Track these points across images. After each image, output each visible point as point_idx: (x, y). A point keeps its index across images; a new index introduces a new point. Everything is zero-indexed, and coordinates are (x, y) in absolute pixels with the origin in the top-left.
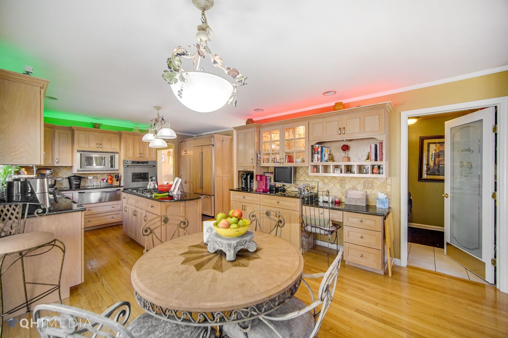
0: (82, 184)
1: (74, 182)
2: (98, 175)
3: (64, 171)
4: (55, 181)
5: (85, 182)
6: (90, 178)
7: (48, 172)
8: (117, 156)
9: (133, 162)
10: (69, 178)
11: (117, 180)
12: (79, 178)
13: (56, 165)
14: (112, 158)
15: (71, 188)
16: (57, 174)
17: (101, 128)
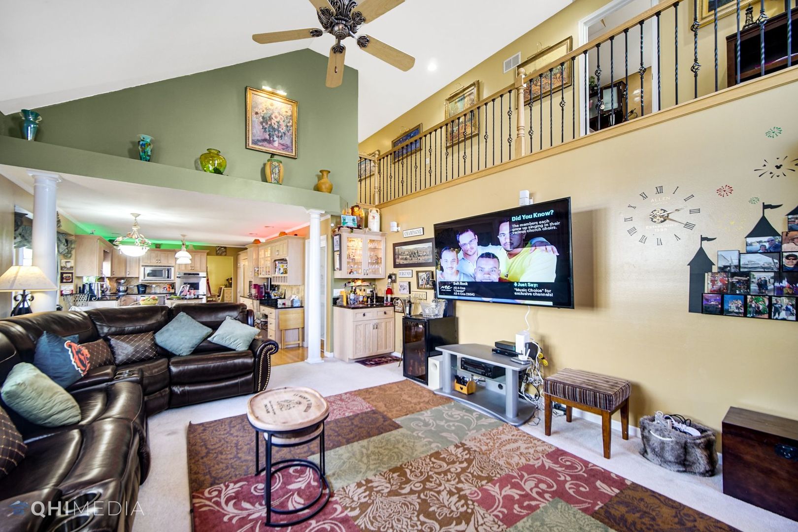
0: (148, 291)
1: (141, 289)
2: (160, 285)
3: (135, 280)
4: (127, 288)
5: (151, 289)
6: (154, 286)
7: (122, 281)
8: (173, 269)
9: (185, 274)
10: (138, 286)
11: (173, 288)
12: (145, 286)
13: (128, 276)
14: (168, 271)
15: (139, 293)
16: (130, 283)
17: (162, 248)
